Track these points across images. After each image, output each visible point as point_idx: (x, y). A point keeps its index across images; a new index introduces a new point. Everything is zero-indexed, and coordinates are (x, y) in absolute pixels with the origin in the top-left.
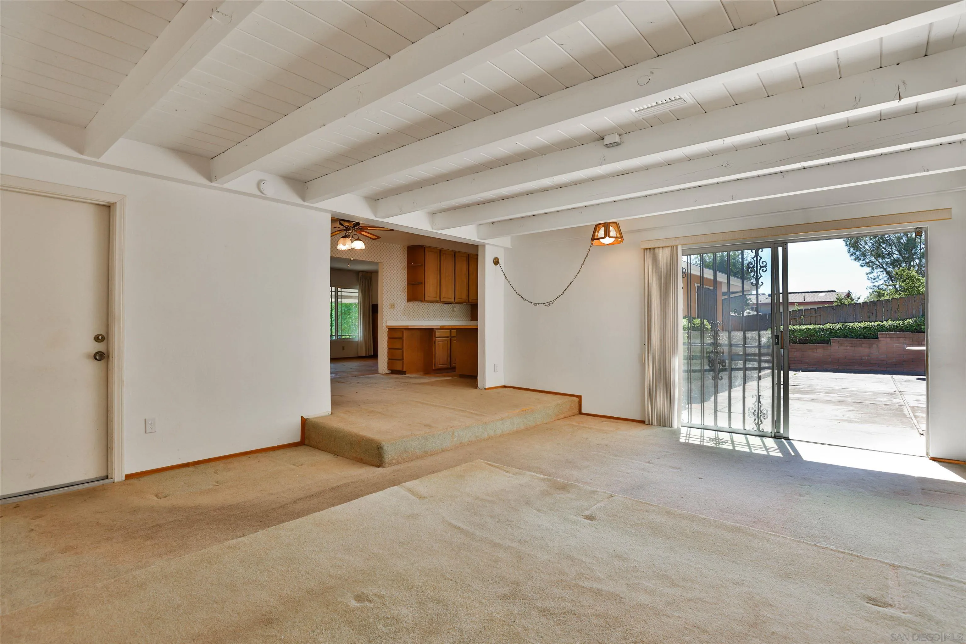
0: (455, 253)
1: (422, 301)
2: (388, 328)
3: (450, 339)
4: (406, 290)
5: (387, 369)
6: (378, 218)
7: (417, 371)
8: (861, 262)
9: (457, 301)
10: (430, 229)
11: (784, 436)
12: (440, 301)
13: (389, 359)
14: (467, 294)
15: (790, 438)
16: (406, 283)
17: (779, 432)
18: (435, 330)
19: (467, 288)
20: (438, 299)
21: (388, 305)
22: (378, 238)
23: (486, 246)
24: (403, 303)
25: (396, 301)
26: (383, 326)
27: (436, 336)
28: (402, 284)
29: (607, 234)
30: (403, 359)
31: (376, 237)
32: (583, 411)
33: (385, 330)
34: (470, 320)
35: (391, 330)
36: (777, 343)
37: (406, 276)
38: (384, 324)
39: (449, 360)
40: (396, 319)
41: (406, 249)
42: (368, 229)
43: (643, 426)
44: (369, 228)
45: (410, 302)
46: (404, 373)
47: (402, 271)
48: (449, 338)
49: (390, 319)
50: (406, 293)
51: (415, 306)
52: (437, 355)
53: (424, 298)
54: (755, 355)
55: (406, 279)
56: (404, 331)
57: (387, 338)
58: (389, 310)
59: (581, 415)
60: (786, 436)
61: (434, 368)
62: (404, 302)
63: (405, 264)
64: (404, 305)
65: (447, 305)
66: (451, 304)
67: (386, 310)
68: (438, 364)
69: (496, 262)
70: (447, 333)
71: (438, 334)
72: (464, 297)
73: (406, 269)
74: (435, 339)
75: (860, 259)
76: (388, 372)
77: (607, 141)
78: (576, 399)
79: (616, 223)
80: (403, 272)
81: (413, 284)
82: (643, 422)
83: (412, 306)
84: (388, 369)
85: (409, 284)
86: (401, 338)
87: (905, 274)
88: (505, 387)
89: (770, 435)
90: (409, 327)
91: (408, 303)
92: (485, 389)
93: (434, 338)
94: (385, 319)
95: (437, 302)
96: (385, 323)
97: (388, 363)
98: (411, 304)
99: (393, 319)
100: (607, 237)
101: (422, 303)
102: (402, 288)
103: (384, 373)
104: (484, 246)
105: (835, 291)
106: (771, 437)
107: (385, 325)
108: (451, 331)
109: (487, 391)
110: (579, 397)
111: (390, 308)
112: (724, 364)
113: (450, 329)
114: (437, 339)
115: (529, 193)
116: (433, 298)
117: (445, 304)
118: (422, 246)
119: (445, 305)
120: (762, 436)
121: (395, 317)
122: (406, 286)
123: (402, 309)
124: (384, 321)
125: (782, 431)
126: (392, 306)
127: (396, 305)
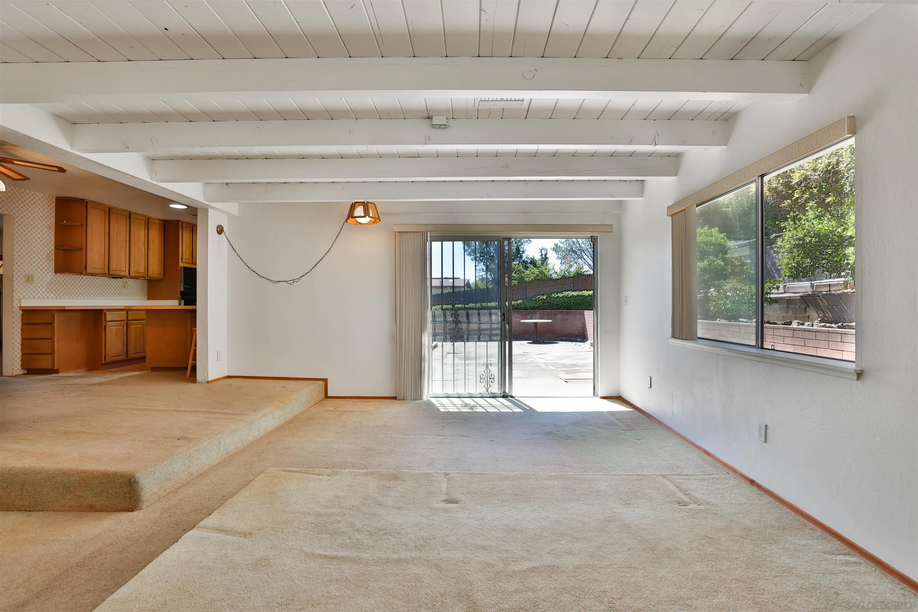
0: (130, 214)
1: (81, 274)
2: (23, 310)
3: (127, 323)
4: (53, 257)
5: (20, 369)
6: (74, 150)
7: (77, 367)
8: (472, 256)
9: (132, 274)
10: (147, 178)
11: (509, 395)
12: (109, 274)
13: (24, 354)
14: (146, 267)
15: (513, 396)
16: (53, 248)
17: (504, 392)
18: (104, 311)
19: (146, 260)
20: (107, 272)
21: (22, 276)
22: (25, 178)
23: (210, 211)
24: (48, 276)
25: (37, 272)
26: (13, 307)
27: (107, 320)
28: (46, 249)
29: (366, 214)
30: (53, 352)
31: (20, 177)
32: (329, 395)
33: (16, 312)
34: (146, 298)
35: (27, 312)
36: (504, 320)
37: (53, 238)
38: (14, 305)
39: (125, 350)
40: (36, 297)
41: (54, 200)
42: (13, 163)
43: (397, 403)
44: (16, 162)
45: (58, 274)
46: (56, 372)
47: (46, 230)
48: (125, 322)
49: (27, 297)
50: (53, 262)
51: (67, 279)
52: (108, 344)
53: (86, 269)
54: (487, 330)
55: (53, 243)
56: (56, 314)
57: (20, 325)
58: (24, 284)
59: (329, 399)
60: (511, 395)
61: (103, 362)
62: (50, 273)
63: (51, 221)
64: (50, 278)
65: (115, 280)
66: (122, 278)
67: (19, 284)
68: (110, 356)
69: (220, 230)
70: (122, 316)
71: (109, 317)
72: (142, 270)
73: (53, 228)
74: (105, 324)
75: (471, 255)
76: (22, 373)
77: (436, 121)
78: (322, 383)
79: (374, 204)
80: (48, 232)
81: (64, 250)
82: (395, 398)
83: (63, 279)
84: (23, 368)
85: (57, 249)
86: (51, 324)
87: (516, 268)
88: (229, 377)
89: (499, 396)
90: (66, 308)
91: (57, 276)
92: (208, 382)
93: (104, 322)
94: (16, 297)
95: (103, 275)
96: (16, 302)
97: (22, 360)
98: (61, 276)
99: (32, 297)
100: (367, 217)
101: (83, 276)
102: (46, 254)
103: (15, 374)
104: (206, 210)
105: (459, 278)
106: (501, 397)
107: (16, 306)
108: (127, 313)
109: (210, 384)
110: (325, 380)
111: (25, 282)
112: (463, 339)
113: (127, 310)
114: (108, 323)
115: (303, 157)
116: (98, 270)
117: (113, 278)
118: (82, 200)
119: (112, 280)
120: (494, 397)
121: (34, 294)
122: (53, 252)
123: (46, 283)
124: (14, 300)
125: (507, 391)
126: (29, 279)
127: (36, 277)
